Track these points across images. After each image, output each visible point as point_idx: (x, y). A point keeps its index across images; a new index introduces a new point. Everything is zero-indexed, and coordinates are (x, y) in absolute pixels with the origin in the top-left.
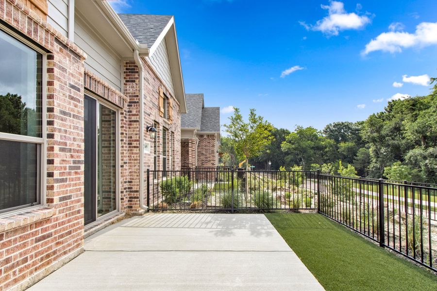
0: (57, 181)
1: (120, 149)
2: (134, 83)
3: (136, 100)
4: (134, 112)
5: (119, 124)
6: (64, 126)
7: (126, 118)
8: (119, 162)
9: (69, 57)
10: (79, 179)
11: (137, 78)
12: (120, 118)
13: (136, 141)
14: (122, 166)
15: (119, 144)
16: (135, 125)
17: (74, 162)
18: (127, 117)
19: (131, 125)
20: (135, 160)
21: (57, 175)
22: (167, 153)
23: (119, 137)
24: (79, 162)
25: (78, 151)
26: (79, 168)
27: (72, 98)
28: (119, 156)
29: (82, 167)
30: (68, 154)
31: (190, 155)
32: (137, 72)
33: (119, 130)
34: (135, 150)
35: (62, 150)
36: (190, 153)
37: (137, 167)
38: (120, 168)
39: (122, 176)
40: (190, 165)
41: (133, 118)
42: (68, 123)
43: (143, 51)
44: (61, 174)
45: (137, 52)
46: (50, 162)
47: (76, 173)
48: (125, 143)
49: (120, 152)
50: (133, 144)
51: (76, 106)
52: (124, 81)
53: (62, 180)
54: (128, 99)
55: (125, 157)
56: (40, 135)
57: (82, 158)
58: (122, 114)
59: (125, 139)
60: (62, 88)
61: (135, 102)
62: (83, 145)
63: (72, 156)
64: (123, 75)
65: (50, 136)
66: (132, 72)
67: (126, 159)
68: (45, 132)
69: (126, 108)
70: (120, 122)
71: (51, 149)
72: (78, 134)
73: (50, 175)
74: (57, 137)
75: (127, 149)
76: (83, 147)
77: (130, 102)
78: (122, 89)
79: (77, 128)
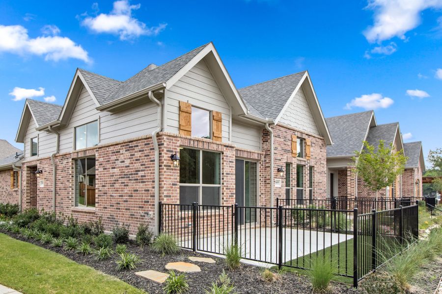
0: (225, 201)
1: (259, 185)
2: (267, 143)
3: (268, 153)
4: (267, 161)
5: (258, 169)
6: (227, 179)
7: (262, 165)
8: (259, 193)
9: (229, 150)
10: (233, 201)
11: (269, 139)
12: (259, 166)
13: (268, 179)
14: (260, 196)
15: (259, 182)
16: (268, 169)
17: (231, 194)
18: (264, 164)
19: (266, 169)
20: (268, 192)
21: (225, 199)
22: (304, 185)
23: (258, 178)
24: (233, 194)
25: (233, 189)
26: (233, 196)
27: (230, 167)
28: (258, 190)
29: (234, 195)
30: (229, 190)
31: (348, 185)
32: (269, 135)
33: (258, 174)
34: (268, 186)
35: (227, 189)
36: (348, 182)
37: (269, 197)
38: (259, 197)
39: (260, 202)
40: (348, 195)
41: (267, 165)
42: (229, 178)
43: (271, 123)
44: (227, 198)
45: (267, 124)
46: (223, 194)
47: (232, 198)
48: (262, 182)
49: (259, 187)
50: (267, 182)
51: (232, 169)
52: (262, 142)
53: (227, 201)
54: (264, 153)
55: (262, 190)
56: (220, 184)
57: (234, 192)
58: (260, 163)
59: (262, 179)
60: (226, 164)
61: (268, 155)
62: (234, 186)
63: (230, 191)
64: (262, 138)
65: (223, 184)
66: (267, 135)
67: (263, 192)
68: (221, 183)
69: (263, 159)
70: (259, 168)
71: (223, 189)
72: (233, 182)
73: (223, 199)
74: (225, 184)
75: (264, 185)
76: (234, 187)
77: (265, 155)
78: (261, 148)
79: (232, 179)
